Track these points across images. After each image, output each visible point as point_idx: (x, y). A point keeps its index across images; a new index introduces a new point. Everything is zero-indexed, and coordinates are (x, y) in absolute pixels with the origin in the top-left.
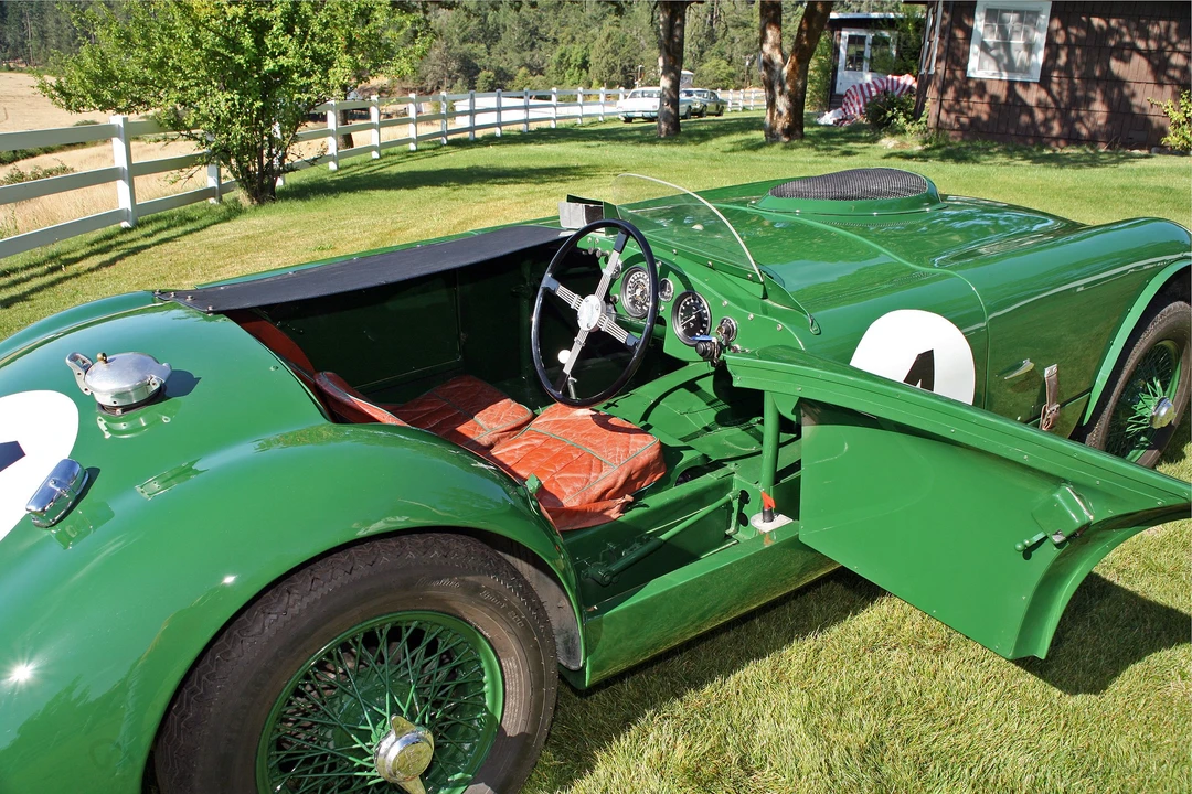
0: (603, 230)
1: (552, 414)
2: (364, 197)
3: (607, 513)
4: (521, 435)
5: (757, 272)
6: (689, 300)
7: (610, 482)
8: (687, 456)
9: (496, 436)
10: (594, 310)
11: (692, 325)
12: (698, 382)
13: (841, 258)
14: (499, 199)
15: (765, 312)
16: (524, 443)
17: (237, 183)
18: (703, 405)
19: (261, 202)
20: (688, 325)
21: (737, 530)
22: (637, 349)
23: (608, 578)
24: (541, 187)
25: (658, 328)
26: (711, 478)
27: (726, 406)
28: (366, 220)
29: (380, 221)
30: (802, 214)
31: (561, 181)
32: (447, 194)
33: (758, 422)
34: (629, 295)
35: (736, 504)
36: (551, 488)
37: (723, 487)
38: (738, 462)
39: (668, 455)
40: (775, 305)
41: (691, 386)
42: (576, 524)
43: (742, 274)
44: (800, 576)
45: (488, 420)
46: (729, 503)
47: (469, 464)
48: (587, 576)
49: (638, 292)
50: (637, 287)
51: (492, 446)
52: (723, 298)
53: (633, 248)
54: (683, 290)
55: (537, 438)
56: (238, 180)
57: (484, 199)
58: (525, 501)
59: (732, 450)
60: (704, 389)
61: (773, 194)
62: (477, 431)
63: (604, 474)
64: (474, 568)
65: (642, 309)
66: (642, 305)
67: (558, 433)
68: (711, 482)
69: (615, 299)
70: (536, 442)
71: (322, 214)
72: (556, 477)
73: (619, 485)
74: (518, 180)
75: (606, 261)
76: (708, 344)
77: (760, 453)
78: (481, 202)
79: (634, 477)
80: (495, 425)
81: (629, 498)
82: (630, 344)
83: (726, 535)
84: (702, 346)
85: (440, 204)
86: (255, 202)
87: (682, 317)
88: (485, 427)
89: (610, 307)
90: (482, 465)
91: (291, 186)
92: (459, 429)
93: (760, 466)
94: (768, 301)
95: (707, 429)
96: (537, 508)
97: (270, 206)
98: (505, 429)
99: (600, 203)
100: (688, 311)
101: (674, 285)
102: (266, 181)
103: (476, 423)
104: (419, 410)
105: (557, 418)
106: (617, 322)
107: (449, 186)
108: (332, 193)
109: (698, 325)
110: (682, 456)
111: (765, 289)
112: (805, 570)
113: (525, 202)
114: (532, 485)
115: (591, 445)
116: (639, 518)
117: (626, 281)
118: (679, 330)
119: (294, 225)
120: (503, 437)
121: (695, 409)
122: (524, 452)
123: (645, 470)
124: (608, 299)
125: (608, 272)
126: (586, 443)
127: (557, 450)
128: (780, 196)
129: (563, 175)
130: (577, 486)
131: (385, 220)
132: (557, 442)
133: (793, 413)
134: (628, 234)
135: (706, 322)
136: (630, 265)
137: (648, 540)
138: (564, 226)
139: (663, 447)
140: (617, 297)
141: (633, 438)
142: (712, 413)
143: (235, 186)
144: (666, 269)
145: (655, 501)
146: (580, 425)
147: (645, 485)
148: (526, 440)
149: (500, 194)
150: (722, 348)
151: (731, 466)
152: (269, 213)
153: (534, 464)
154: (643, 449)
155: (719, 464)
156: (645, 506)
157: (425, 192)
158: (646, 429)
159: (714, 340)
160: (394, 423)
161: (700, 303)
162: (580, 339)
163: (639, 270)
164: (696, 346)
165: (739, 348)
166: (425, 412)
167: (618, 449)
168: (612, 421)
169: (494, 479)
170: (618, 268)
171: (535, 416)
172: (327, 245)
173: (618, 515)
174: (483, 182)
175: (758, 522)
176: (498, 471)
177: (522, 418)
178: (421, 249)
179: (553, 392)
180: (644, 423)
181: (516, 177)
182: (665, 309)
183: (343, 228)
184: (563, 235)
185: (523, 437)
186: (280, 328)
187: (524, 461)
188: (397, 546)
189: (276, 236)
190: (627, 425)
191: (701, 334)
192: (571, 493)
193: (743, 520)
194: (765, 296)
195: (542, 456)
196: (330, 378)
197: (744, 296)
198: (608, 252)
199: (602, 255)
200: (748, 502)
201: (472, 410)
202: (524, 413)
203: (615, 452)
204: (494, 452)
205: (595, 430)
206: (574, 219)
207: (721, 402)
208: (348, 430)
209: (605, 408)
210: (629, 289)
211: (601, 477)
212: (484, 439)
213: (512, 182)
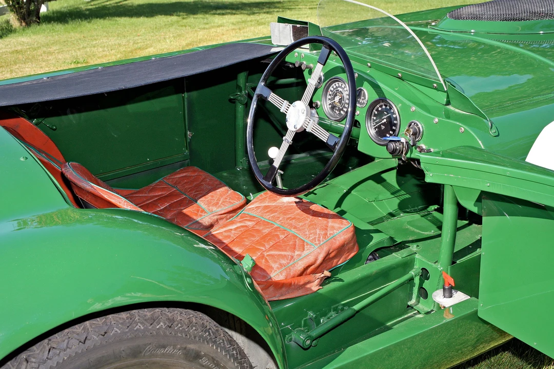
0: (307, 46)
1: (262, 200)
2: (112, 22)
3: (308, 286)
4: (236, 217)
5: (442, 82)
6: (381, 106)
7: (311, 259)
8: (377, 238)
9: (216, 217)
10: (301, 114)
11: (383, 127)
12: (384, 175)
13: (493, 72)
14: (218, 26)
15: (448, 117)
16: (239, 225)
17: (9, 9)
18: (388, 194)
19: (28, 24)
20: (379, 127)
21: (418, 302)
22: (337, 147)
23: (308, 342)
24: (252, 17)
25: (354, 129)
26: (397, 257)
27: (408, 196)
28: (113, 41)
29: (124, 41)
30: (476, 34)
31: (268, 13)
32: (178, 22)
33: (435, 210)
34: (329, 102)
35: (417, 281)
36: (262, 264)
37: (407, 265)
38: (419, 243)
39: (360, 236)
40: (457, 110)
41: (378, 178)
42: (282, 295)
43: (429, 84)
44: (475, 347)
45: (209, 203)
46: (412, 279)
47: (191, 245)
48: (291, 340)
49: (337, 99)
50: (336, 95)
51: (211, 226)
52: (411, 104)
53: (335, 62)
54: (376, 97)
55: (249, 220)
56: (9, 6)
57: (207, 26)
58: (240, 277)
59: (413, 233)
60: (388, 181)
61: (451, 16)
62: (200, 213)
63: (306, 253)
64: (195, 337)
65: (340, 113)
66: (340, 110)
67: (267, 218)
68: (397, 260)
69: (317, 105)
70: (249, 224)
71: (78, 36)
72: (266, 254)
73: (319, 262)
74: (234, 12)
75: (310, 72)
76: (397, 144)
77: (440, 236)
78: (204, 28)
79: (331, 256)
80: (214, 209)
81: (327, 273)
82: (331, 143)
83: (408, 306)
84: (392, 145)
85: (172, 29)
86: (24, 24)
87: (374, 120)
88: (206, 210)
89: (314, 111)
90: (202, 246)
91: (53, 13)
92: (185, 211)
93: (439, 248)
94: (450, 107)
95: (392, 215)
96: (251, 285)
97: (35, 28)
98: (223, 212)
99: (306, 23)
100: (380, 114)
101: (368, 94)
102: (32, 7)
103: (199, 207)
104: (152, 194)
105: (267, 204)
106: (320, 124)
107: (179, 16)
108: (86, 19)
109: (388, 128)
110: (372, 238)
111: (448, 96)
112: (479, 341)
113: (240, 29)
114: (247, 264)
115: (295, 228)
116: (334, 291)
117: (327, 89)
118: (372, 132)
119: (55, 43)
120: (221, 219)
121: (381, 197)
122: (238, 232)
123: (341, 250)
124: (311, 105)
125: (312, 81)
126: (291, 225)
127: (266, 231)
128: (458, 18)
129: (269, 8)
130: (284, 262)
131: (128, 41)
132: (266, 224)
133: (475, 205)
134: (331, 49)
135: (395, 125)
136: (330, 77)
137: (342, 310)
138: (275, 43)
139: (356, 230)
140: (319, 103)
141: (331, 222)
142: (396, 201)
143: (7, 11)
144: (362, 79)
145: (348, 276)
146: (286, 210)
147: (341, 262)
148: (240, 222)
149: (220, 22)
150: (409, 148)
151: (413, 247)
152: (34, 33)
153: (247, 243)
154: (340, 231)
155: (401, 246)
156: (341, 280)
157: (160, 20)
158: (341, 214)
159: (403, 140)
160: (129, 208)
161: (391, 108)
162: (288, 138)
163: (338, 80)
164: (387, 145)
165: (424, 147)
166: (156, 196)
167: (318, 232)
168: (313, 207)
169: (213, 258)
170: (320, 79)
171: (248, 202)
172: (81, 60)
173: (317, 288)
174: (206, 13)
175: (438, 297)
176: (217, 250)
177: (237, 203)
178: (155, 61)
179: (264, 182)
180: (338, 209)
181: (233, 9)
182: (361, 114)
183: (94, 47)
184: (274, 50)
185: (238, 219)
186: (36, 124)
187: (239, 240)
188: (127, 318)
189: (40, 52)
190: (326, 211)
191: (391, 135)
192: (278, 268)
193: (423, 293)
194: (448, 103)
195: (254, 236)
196: (74, 167)
197: (428, 102)
198: (312, 65)
199: (307, 68)
200: (428, 279)
201: (196, 195)
202: (239, 199)
203: (315, 234)
204: (215, 231)
205: (298, 214)
206: (282, 37)
207: (403, 192)
208: (90, 213)
209: (306, 195)
210: (329, 97)
211: (303, 255)
212: (206, 220)
213: (229, 13)
